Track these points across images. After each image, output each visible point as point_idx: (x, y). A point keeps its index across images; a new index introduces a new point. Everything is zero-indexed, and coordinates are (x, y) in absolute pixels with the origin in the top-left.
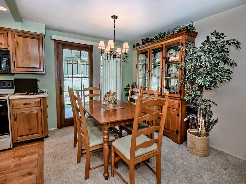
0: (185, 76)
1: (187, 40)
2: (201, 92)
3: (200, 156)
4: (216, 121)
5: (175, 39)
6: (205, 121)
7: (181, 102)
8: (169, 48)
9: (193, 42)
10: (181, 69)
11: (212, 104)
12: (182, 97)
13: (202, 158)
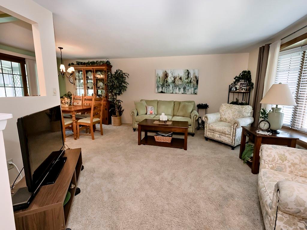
0: (108, 89)
1: (107, 69)
2: (116, 96)
3: (118, 126)
4: (123, 110)
5: (101, 67)
6: (119, 110)
7: (107, 102)
8: (97, 71)
9: (111, 70)
10: (106, 85)
11: (121, 102)
12: (107, 100)
13: (119, 126)
